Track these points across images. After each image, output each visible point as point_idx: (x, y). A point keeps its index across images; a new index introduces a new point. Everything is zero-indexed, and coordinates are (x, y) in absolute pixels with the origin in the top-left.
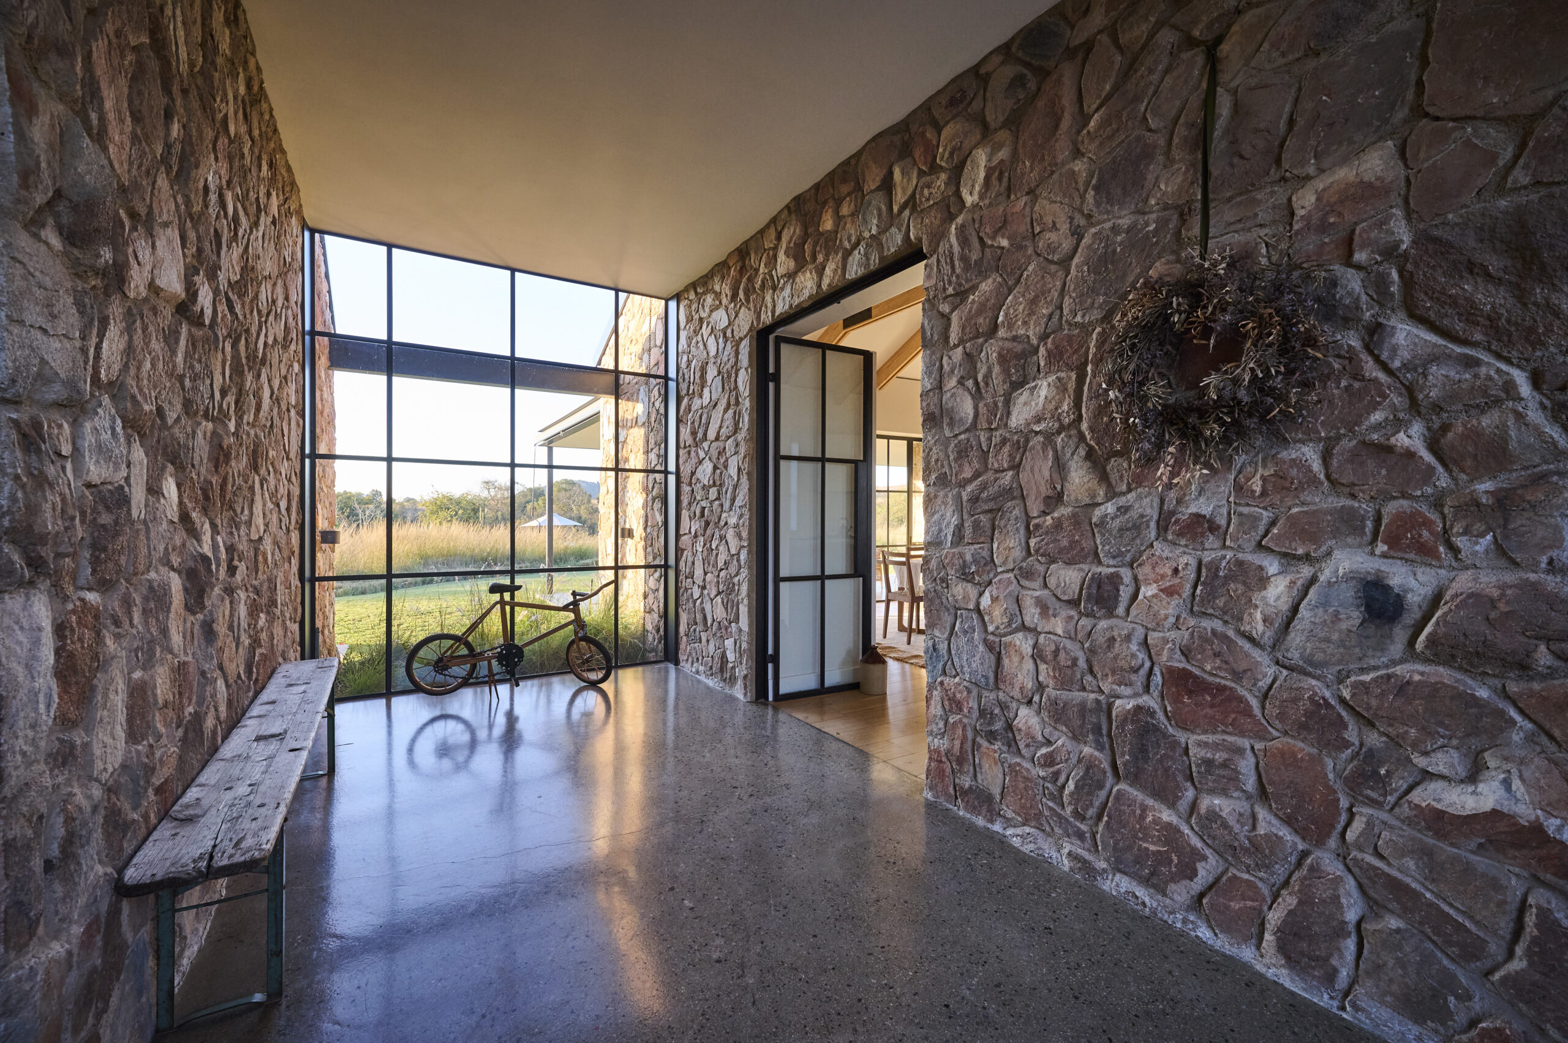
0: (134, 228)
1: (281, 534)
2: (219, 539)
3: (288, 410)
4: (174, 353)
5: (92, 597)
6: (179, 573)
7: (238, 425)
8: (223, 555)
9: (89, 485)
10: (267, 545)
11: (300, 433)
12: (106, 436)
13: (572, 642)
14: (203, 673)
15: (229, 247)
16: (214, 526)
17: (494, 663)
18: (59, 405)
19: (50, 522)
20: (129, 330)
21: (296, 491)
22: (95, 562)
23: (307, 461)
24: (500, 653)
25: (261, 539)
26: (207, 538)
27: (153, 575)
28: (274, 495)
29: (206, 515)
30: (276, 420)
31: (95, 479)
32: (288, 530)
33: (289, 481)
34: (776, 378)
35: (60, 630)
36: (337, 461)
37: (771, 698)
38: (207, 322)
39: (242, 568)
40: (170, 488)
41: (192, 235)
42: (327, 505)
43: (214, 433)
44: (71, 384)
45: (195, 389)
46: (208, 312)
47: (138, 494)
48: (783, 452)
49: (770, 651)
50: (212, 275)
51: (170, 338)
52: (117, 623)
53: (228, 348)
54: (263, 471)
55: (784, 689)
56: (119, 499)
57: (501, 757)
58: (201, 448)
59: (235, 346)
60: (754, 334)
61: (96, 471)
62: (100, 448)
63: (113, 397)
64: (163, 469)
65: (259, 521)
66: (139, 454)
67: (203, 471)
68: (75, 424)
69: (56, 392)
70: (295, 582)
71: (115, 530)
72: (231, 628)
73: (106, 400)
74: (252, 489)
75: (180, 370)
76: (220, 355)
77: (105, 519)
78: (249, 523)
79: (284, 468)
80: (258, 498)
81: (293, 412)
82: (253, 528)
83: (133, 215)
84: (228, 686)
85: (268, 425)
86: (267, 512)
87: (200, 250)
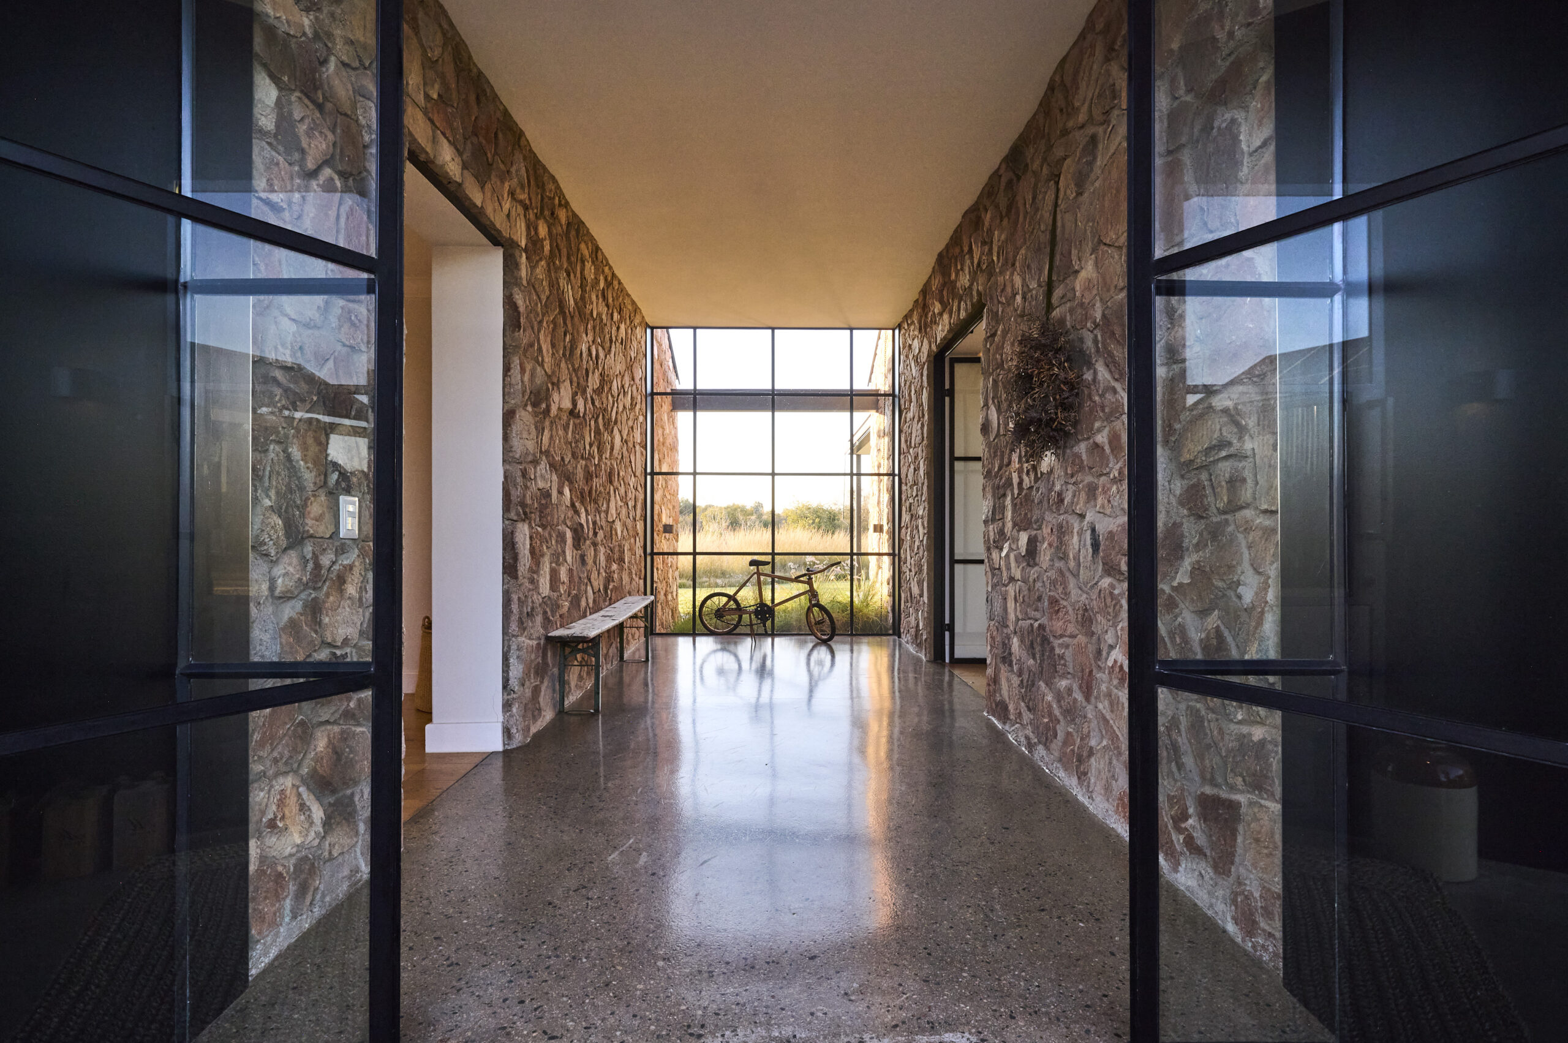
0: (553, 389)
1: (629, 522)
2: (589, 517)
3: (634, 446)
4: (567, 434)
5: (540, 529)
6: (571, 529)
7: (600, 459)
8: (591, 526)
9: (539, 489)
10: (618, 526)
11: (644, 460)
12: (544, 471)
13: (809, 609)
14: (580, 578)
15: (593, 373)
16: (586, 511)
17: (753, 616)
18: (531, 462)
19: (529, 502)
20: (551, 430)
21: (641, 497)
22: (540, 517)
23: (649, 478)
24: (756, 609)
25: (614, 521)
26: (583, 515)
27: (560, 527)
28: (624, 499)
29: (583, 505)
30: (626, 453)
31: (541, 487)
32: (635, 519)
33: (636, 489)
34: (951, 393)
35: (531, 538)
36: (680, 476)
37: (947, 660)
38: (581, 415)
39: (601, 534)
40: (567, 491)
41: (575, 379)
42: (671, 507)
43: (586, 466)
44: (534, 455)
45: (577, 446)
46: (582, 410)
47: (554, 494)
48: (957, 455)
49: (947, 621)
50: (584, 392)
51: (566, 428)
52: (547, 542)
53: (593, 423)
54: (616, 483)
55: (958, 654)
56: (547, 495)
57: (758, 681)
58: (580, 474)
59: (596, 422)
60: (932, 359)
61: (541, 484)
62: (542, 476)
63: (546, 456)
64: (564, 484)
65: (613, 511)
66: (555, 477)
67: (581, 483)
68: (535, 468)
69: (530, 458)
70: (639, 552)
71: (546, 506)
72: (595, 563)
73: (544, 458)
74: (609, 493)
75: (570, 440)
76: (588, 428)
77: (543, 502)
78: (607, 512)
79: (632, 481)
80: (612, 498)
81: (638, 447)
82: (609, 515)
83: (553, 384)
84: (594, 593)
85: (620, 457)
86: (618, 507)
87: (578, 383)
